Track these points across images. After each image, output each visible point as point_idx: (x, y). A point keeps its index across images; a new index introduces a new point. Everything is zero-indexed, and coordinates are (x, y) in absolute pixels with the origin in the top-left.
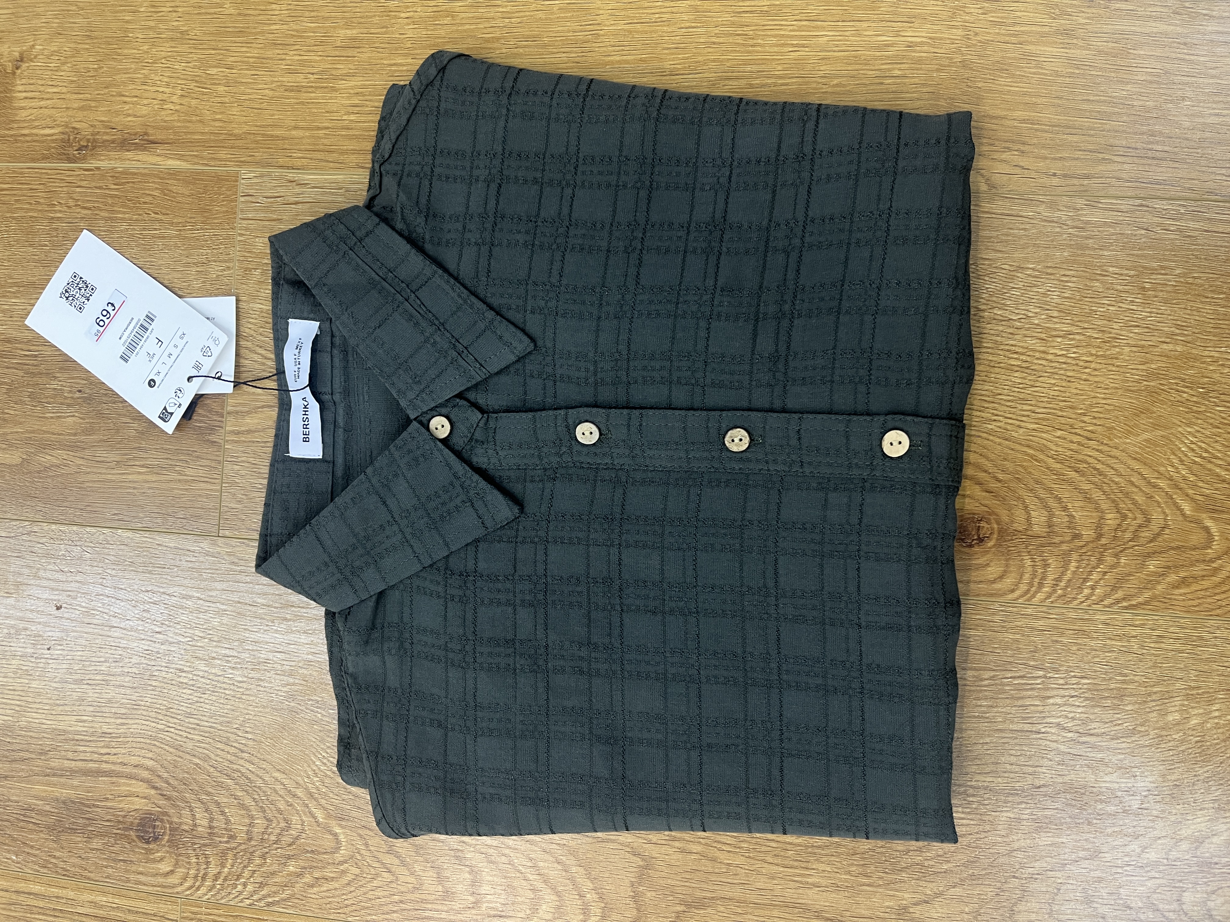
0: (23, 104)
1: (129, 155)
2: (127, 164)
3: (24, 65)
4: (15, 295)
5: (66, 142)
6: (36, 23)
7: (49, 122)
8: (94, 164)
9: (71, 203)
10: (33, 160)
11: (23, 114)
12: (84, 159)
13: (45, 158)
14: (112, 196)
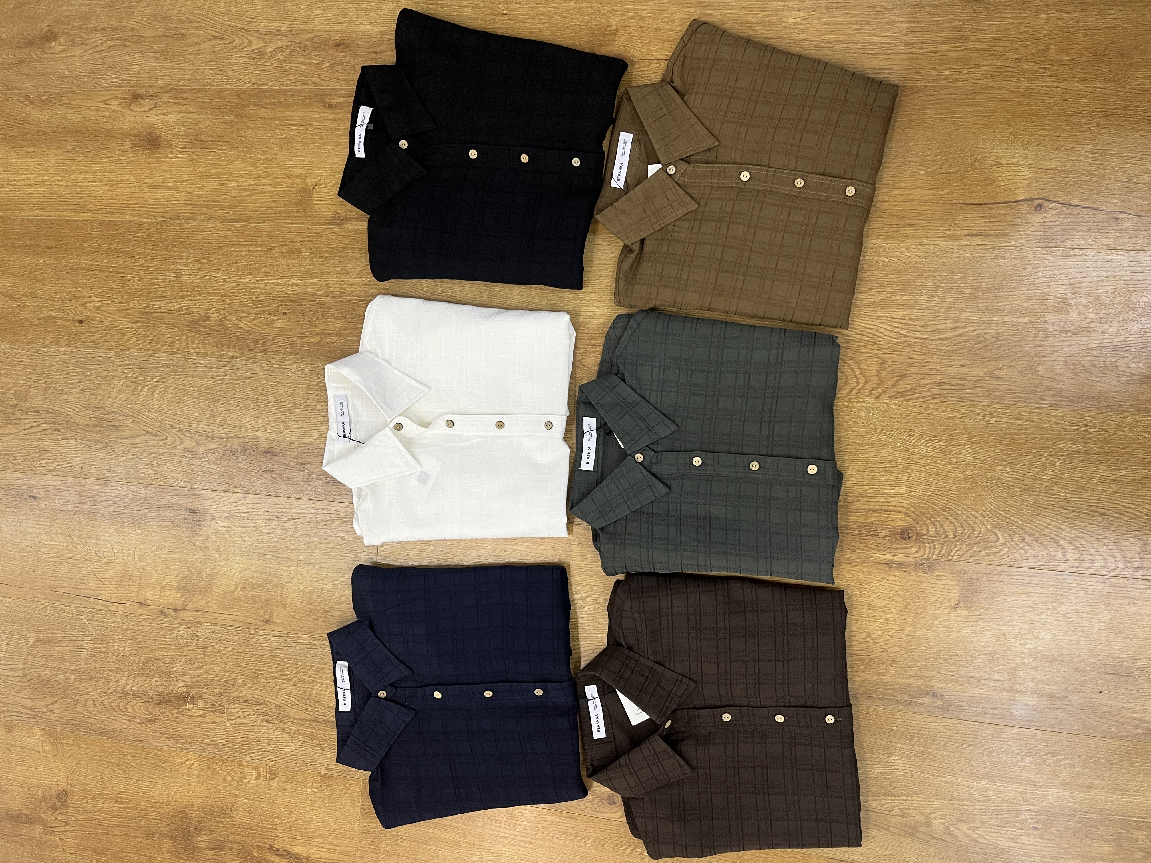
0: (317, 202)
1: (360, 223)
2: (359, 227)
3: (317, 187)
4: (315, 277)
5: (335, 218)
6: (321, 170)
7: (327, 210)
8: (346, 227)
9: (337, 242)
10: (321, 225)
11: (317, 206)
12: (342, 224)
13: (326, 224)
14: (353, 239)
